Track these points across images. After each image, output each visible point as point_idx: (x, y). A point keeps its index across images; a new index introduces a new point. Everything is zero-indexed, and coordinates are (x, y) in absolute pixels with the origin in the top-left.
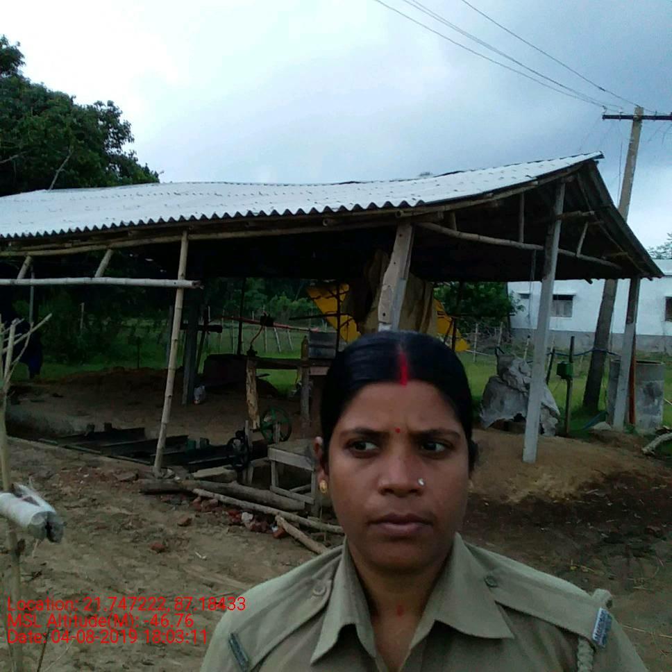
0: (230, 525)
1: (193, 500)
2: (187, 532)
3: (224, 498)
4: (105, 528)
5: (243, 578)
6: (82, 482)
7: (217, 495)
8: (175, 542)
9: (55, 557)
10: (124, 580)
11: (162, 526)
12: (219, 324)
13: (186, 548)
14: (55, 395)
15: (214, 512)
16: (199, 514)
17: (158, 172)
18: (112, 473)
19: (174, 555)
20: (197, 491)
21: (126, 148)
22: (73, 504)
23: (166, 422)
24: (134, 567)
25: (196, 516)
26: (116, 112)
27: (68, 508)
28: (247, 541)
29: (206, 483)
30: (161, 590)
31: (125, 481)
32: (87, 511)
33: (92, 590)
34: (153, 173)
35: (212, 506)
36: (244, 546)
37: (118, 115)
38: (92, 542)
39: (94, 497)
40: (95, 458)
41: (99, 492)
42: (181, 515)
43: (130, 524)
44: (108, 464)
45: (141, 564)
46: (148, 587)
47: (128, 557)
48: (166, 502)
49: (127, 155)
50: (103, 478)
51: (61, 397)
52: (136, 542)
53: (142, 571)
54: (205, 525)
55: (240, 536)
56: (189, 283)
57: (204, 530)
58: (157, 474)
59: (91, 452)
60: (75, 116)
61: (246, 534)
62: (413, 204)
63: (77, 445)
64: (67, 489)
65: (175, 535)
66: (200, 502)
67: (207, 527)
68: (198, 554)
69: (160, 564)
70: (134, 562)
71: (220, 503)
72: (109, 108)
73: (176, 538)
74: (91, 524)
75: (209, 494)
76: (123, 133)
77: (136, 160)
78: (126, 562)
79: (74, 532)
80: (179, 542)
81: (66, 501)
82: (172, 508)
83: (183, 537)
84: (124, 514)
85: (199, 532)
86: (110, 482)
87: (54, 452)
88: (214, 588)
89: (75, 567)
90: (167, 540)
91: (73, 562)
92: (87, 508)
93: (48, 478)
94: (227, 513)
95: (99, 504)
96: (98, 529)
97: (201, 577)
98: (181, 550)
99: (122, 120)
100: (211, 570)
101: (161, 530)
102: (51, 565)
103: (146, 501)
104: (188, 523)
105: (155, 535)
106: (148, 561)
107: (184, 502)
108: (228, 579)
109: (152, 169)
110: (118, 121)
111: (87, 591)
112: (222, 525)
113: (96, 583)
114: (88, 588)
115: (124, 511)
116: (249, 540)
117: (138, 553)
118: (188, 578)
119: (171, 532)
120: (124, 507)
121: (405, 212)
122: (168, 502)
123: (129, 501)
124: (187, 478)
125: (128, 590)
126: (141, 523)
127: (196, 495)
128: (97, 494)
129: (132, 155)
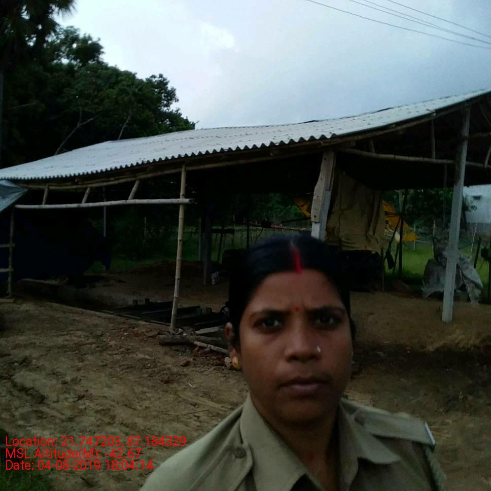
0: (216, 366)
1: (193, 349)
2: (186, 370)
3: (214, 347)
4: (132, 367)
5: (218, 400)
6: (122, 338)
7: (209, 345)
8: (177, 376)
9: (95, 386)
10: (138, 401)
11: (170, 366)
12: (232, 228)
13: (184, 381)
14: (120, 281)
15: (206, 357)
16: (196, 358)
17: (195, 122)
18: (143, 332)
19: (175, 385)
20: (196, 342)
21: (173, 107)
22: (114, 352)
23: (176, 296)
24: (145, 392)
25: (194, 359)
26: (165, 82)
27: (110, 355)
28: (225, 376)
29: (203, 338)
30: (160, 407)
31: (151, 337)
32: (122, 357)
33: (114, 407)
34: (191, 123)
35: (206, 353)
36: (222, 379)
37: (167, 83)
38: (121, 376)
39: (129, 347)
40: (136, 322)
41: (133, 344)
42: (183, 359)
43: (149, 365)
44: (143, 325)
45: (150, 390)
46: (151, 406)
47: (143, 386)
48: (175, 350)
49: (174, 112)
50: (137, 335)
51: (124, 282)
52: (151, 377)
53: (149, 395)
54: (199, 366)
55: (221, 373)
56: (187, 200)
57: (198, 369)
58: (172, 331)
59: (134, 319)
60: (137, 87)
61: (225, 371)
62: (329, 136)
63: (127, 314)
64: (112, 343)
65: (177, 372)
66: (198, 351)
67: (200, 367)
68: (190, 385)
69: (163, 391)
70: (145, 389)
71: (211, 351)
72: (160, 79)
73: (178, 374)
74: (123, 365)
75: (204, 345)
76: (171, 96)
77: (180, 115)
78: (141, 389)
79: (111, 370)
80: (179, 377)
81: (110, 350)
82: (178, 354)
83: (183, 373)
84: (146, 359)
85: (193, 371)
86: (141, 337)
87: (109, 319)
88: (196, 406)
89: (107, 392)
90: (172, 375)
91: (106, 389)
92: (123, 355)
93: (102, 336)
94: (215, 358)
95: (131, 352)
96: (127, 368)
97: (190, 400)
98: (180, 382)
99: (169, 87)
100: (198, 395)
101: (169, 369)
102: (92, 391)
103: (162, 350)
104: (187, 364)
105: (165, 372)
106: (156, 389)
107: (187, 350)
108: (207, 401)
109: (190, 120)
110: (167, 88)
111: (110, 408)
112: (210, 365)
113: (118, 403)
114: (112, 406)
115: (147, 357)
116: (227, 375)
117: (150, 384)
118: (180, 399)
119: (175, 370)
120: (147, 354)
121: (324, 143)
122: (177, 350)
123: (151, 350)
124: (191, 335)
125: (138, 407)
126: (156, 364)
127: (196, 346)
128: (131, 346)
129: (177, 111)
